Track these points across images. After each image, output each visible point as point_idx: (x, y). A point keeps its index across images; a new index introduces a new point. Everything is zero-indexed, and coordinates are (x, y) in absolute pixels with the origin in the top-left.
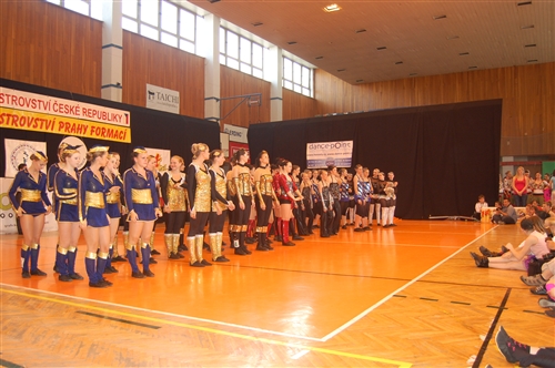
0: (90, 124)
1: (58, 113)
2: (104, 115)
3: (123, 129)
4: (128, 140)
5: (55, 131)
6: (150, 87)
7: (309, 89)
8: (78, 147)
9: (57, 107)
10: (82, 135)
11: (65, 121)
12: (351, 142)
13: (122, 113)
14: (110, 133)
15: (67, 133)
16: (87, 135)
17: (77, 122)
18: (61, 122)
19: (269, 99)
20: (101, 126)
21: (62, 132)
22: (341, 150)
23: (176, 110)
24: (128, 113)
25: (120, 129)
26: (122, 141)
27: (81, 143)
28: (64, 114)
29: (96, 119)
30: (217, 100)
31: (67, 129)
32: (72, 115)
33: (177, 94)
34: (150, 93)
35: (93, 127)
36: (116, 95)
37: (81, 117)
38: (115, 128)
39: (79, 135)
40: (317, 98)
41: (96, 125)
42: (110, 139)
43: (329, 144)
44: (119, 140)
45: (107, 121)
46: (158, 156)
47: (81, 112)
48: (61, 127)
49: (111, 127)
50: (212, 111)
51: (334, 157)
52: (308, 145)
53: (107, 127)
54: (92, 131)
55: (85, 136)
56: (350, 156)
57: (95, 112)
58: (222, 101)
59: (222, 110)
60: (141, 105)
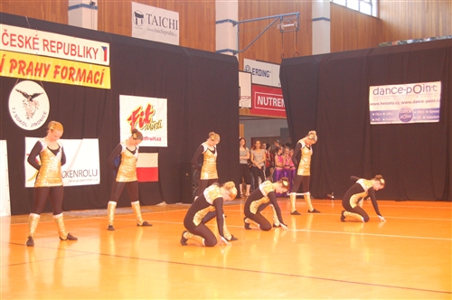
0: (53, 63)
1: (9, 47)
2: (73, 48)
3: (100, 69)
4: (107, 84)
5: (5, 73)
6: (137, 7)
7: (371, 3)
8: (36, 95)
9: (7, 39)
10: (42, 79)
11: (18, 58)
12: (438, 85)
13: (98, 45)
14: (82, 74)
15: (21, 76)
16: (49, 78)
17: (36, 60)
18: (12, 61)
19: (310, 21)
20: (69, 65)
21: (15, 74)
22: (423, 96)
23: (175, 41)
24: (107, 45)
25: (95, 69)
26: (98, 86)
27: (40, 89)
28: (17, 49)
29: (61, 54)
30: (234, 23)
31: (21, 69)
32: (28, 50)
33: (175, 16)
34: (137, 15)
35: (57, 67)
36: (89, 20)
37: (41, 52)
38: (89, 68)
39: (37, 78)
40: (383, 16)
41: (62, 64)
42: (82, 84)
43: (404, 86)
44: (93, 85)
45: (76, 58)
46: (149, 107)
47: (40, 46)
48: (12, 68)
49: (83, 67)
50: (226, 40)
51: (413, 107)
52: (372, 89)
53: (77, 65)
54: (56, 72)
55: (47, 79)
56: (438, 105)
57: (60, 45)
58: (242, 25)
59: (242, 38)
60: (124, 33)
